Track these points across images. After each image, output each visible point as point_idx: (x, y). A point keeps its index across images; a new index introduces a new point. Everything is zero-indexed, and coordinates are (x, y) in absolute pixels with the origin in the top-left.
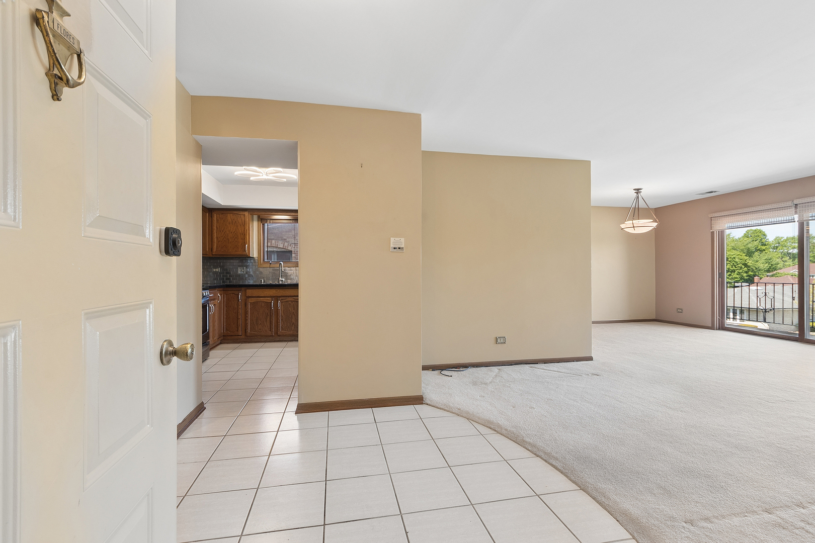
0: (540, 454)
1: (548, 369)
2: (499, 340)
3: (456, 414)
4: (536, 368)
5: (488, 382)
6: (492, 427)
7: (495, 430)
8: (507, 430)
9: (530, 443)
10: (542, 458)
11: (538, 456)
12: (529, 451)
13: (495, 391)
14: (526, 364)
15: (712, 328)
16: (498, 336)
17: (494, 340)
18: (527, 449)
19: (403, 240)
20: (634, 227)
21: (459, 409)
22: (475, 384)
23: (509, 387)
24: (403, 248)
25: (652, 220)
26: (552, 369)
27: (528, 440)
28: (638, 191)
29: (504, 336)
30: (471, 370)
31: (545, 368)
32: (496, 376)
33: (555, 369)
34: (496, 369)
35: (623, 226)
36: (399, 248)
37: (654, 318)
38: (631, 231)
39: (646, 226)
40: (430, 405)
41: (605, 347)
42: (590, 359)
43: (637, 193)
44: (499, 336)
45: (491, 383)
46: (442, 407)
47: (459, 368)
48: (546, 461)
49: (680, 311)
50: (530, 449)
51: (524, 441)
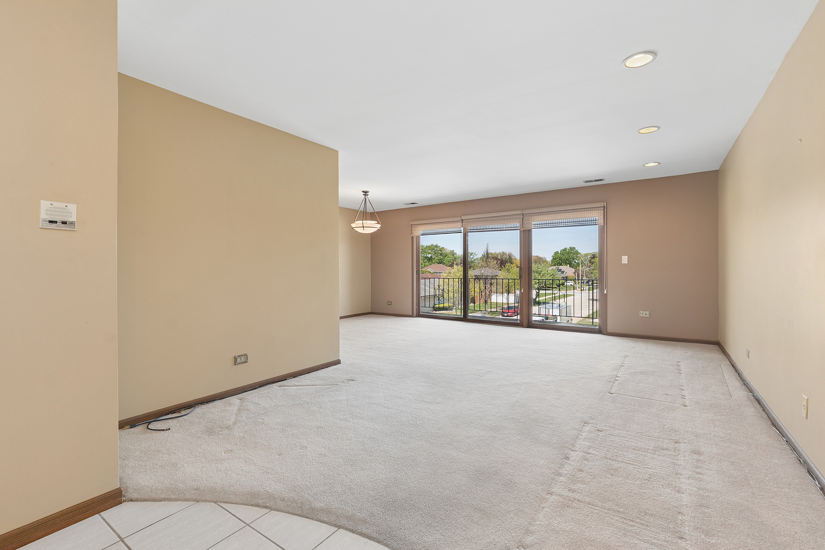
0: (343, 522)
1: (300, 384)
2: (239, 360)
3: (192, 500)
4: (286, 386)
5: (230, 423)
6: (260, 502)
7: (266, 507)
8: (283, 500)
9: (322, 510)
10: (346, 529)
11: (339, 527)
12: (326, 523)
13: (245, 436)
14: (273, 383)
15: (412, 316)
16: (237, 354)
17: (232, 361)
18: (321, 521)
19: (72, 208)
20: (363, 227)
21: (196, 489)
22: (210, 432)
23: (263, 423)
24: (72, 223)
25: (377, 222)
26: (305, 384)
27: (318, 505)
28: (366, 193)
29: (245, 353)
30: (199, 410)
31: (297, 384)
32: (239, 410)
33: (308, 382)
34: (236, 400)
35: (353, 225)
36: (64, 223)
37: (370, 311)
38: (360, 230)
39: (371, 227)
40: (137, 500)
41: (345, 346)
42: (338, 362)
43: (365, 195)
44: (240, 354)
45: (235, 423)
46: (162, 496)
47: (179, 412)
48: (353, 531)
49: (389, 303)
50: (325, 519)
51: (313, 509)
